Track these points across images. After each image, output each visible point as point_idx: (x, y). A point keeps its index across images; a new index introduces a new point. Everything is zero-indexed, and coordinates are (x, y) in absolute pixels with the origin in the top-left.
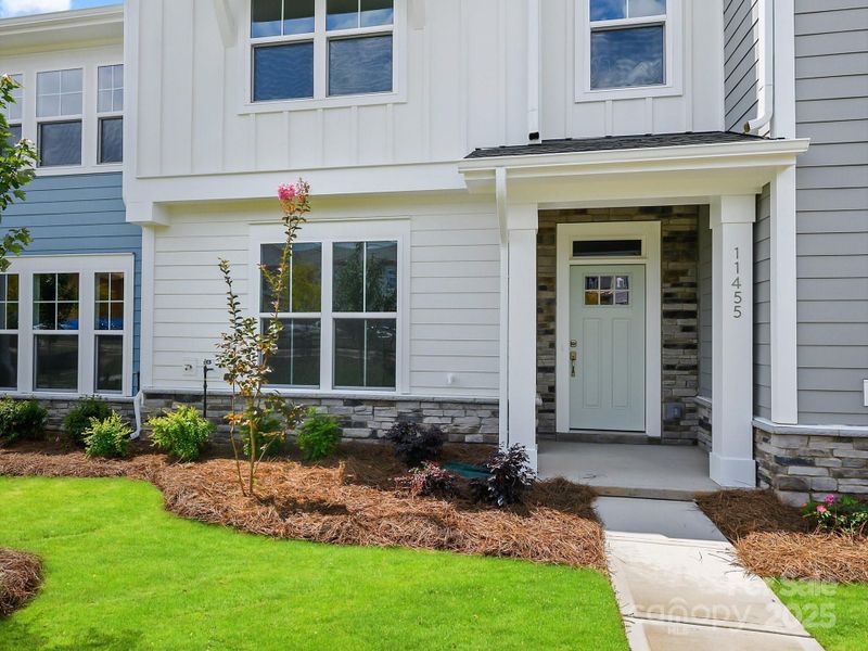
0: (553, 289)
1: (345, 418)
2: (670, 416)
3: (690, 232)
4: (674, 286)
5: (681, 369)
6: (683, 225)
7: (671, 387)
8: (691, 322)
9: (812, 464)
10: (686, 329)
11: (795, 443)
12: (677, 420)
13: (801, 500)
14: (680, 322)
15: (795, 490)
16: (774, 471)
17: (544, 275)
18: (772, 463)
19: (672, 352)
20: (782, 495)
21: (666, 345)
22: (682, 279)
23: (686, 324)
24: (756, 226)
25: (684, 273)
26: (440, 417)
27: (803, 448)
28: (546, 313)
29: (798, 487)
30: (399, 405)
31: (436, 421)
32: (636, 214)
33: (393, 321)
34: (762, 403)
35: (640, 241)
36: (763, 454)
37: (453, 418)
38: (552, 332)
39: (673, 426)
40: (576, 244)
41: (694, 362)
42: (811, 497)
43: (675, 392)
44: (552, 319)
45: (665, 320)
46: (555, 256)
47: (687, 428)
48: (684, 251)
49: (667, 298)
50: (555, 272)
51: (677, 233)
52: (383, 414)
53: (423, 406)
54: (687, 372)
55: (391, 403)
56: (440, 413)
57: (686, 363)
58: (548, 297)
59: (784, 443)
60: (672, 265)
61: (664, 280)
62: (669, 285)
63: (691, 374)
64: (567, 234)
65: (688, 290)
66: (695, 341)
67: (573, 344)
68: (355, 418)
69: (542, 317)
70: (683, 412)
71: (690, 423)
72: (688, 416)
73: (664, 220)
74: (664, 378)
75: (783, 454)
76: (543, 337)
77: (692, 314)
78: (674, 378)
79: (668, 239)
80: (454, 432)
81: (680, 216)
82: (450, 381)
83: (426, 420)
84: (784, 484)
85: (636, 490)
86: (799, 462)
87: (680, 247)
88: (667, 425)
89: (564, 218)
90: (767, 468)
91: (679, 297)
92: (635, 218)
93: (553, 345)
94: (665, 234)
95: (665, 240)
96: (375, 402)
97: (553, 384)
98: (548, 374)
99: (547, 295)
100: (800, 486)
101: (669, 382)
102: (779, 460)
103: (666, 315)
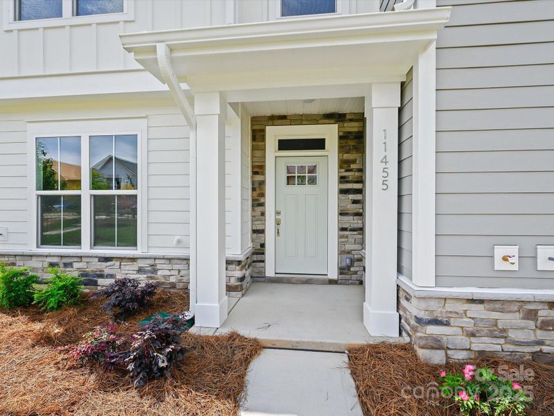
0: (263, 174)
1: (100, 271)
2: (344, 264)
3: (359, 132)
4: (347, 171)
5: (351, 230)
6: (353, 127)
7: (344, 244)
8: (358, 197)
9: (447, 324)
10: (355, 202)
11: (434, 305)
12: (349, 268)
13: (438, 357)
14: (352, 197)
15: (432, 348)
16: (415, 329)
17: (257, 164)
18: (413, 322)
19: (346, 218)
20: (422, 353)
21: (342, 214)
22: (353, 166)
23: (355, 199)
24: (400, 110)
25: (354, 162)
26: (170, 270)
27: (440, 309)
28: (258, 191)
29: (435, 346)
30: (139, 261)
31: (167, 273)
32: (321, 119)
33: (135, 197)
34: (405, 263)
35: (324, 139)
36: (405, 310)
37: (179, 271)
38: (262, 205)
39: (346, 271)
40: (280, 141)
41: (360, 226)
42: (446, 354)
43: (348, 247)
44: (263, 195)
45: (340, 196)
46: (264, 150)
47: (356, 273)
48: (353, 146)
49: (343, 179)
50: (265, 162)
51: (350, 133)
52: (127, 268)
53: (157, 261)
54: (355, 233)
55: (133, 259)
56: (169, 267)
57: (356, 226)
58: (260, 179)
59: (423, 305)
60: (346, 156)
61: (340, 167)
62: (343, 170)
63: (359, 234)
64: (274, 134)
65: (356, 174)
66: (361, 211)
67: (278, 213)
68: (107, 271)
69: (255, 194)
70: (352, 261)
71: (357, 269)
72: (356, 264)
73: (341, 124)
74: (340, 237)
75: (422, 315)
76: (256, 208)
77: (360, 191)
78: (347, 237)
79: (343, 138)
80: (180, 281)
81: (351, 120)
82: (175, 242)
83: (159, 273)
84: (423, 343)
85: (297, 342)
86: (436, 322)
87: (351, 143)
88: (342, 271)
89: (270, 122)
90: (409, 325)
91: (350, 179)
92: (320, 122)
93: (263, 214)
94: (341, 134)
95: (341, 138)
96: (121, 259)
97: (263, 242)
98: (260, 235)
99: (258, 178)
100: (436, 344)
101: (343, 240)
102: (419, 320)
103: (342, 192)
